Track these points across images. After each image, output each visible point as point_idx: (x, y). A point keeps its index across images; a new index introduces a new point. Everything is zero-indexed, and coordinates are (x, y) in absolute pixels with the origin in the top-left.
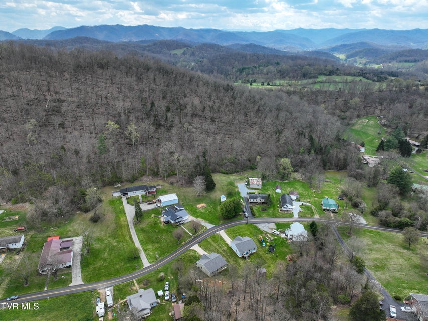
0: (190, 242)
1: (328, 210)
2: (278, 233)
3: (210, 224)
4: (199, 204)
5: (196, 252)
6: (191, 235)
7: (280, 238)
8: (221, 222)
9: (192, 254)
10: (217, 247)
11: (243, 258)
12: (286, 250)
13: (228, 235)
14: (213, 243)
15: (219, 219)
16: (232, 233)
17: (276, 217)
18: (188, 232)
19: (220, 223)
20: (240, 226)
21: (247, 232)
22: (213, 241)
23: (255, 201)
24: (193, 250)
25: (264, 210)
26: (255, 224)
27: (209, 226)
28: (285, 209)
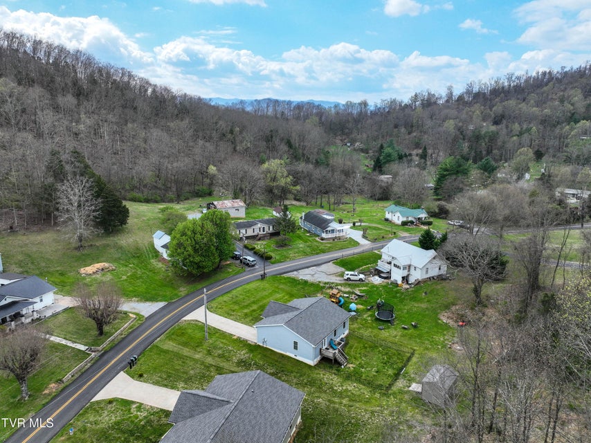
0: (84, 375)
1: (412, 222)
2: (362, 276)
3: (148, 304)
4: (86, 266)
5: (126, 403)
6: (83, 348)
7: (374, 286)
8: (183, 291)
9: (107, 419)
10: (209, 360)
11: (327, 362)
12: (424, 306)
13: (228, 314)
14: (186, 352)
15: (169, 283)
16: (236, 307)
17: (323, 251)
18: (64, 342)
19: (183, 294)
20: (248, 287)
21: (278, 296)
22: (185, 344)
23: (250, 232)
24: (110, 402)
25: (282, 245)
26: (285, 275)
27: (148, 309)
28: (330, 236)
